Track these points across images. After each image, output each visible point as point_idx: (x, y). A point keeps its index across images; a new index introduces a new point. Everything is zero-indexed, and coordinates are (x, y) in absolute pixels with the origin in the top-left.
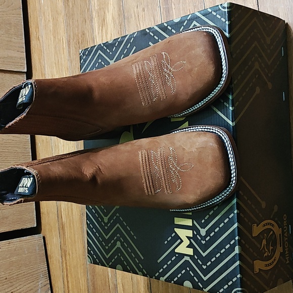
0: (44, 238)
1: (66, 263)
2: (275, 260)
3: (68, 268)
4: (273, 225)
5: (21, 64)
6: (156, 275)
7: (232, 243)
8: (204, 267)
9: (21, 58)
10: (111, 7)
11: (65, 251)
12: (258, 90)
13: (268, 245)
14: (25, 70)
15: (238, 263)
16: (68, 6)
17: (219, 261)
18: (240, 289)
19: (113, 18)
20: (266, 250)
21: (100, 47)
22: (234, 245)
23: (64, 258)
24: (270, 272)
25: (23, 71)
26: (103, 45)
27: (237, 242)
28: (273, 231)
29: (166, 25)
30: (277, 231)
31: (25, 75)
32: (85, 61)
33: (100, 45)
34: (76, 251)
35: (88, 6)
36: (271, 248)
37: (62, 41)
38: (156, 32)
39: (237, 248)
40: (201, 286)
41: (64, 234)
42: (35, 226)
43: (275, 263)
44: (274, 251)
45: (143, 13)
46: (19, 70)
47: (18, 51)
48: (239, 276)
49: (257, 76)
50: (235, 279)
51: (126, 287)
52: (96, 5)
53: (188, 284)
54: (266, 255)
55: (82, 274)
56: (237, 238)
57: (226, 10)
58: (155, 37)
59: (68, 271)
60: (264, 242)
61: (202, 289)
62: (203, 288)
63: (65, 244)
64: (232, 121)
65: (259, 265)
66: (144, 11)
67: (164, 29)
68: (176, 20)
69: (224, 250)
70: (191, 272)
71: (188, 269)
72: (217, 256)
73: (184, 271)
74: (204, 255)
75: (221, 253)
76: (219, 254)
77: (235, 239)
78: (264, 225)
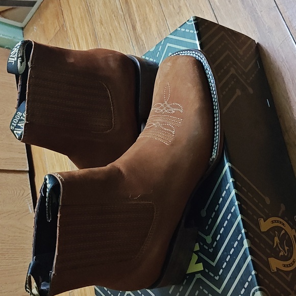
2: (294, 262)
4: (283, 225)
5: (24, 164)
7: (239, 239)
8: (217, 278)
9: (22, 159)
12: (238, 92)
13: (281, 243)
14: (28, 169)
15: (250, 258)
18: (257, 287)
20: (281, 249)
22: (242, 239)
24: (291, 274)
25: (26, 170)
27: (244, 236)
28: (285, 230)
31: (28, 174)
36: (286, 248)
39: (245, 242)
46: (21, 169)
47: (19, 153)
48: (253, 273)
49: (235, 80)
50: (250, 277)
54: (281, 254)
56: (243, 231)
57: (193, 22)
60: (276, 239)
69: (233, 250)
70: (204, 290)
71: (201, 288)
72: (227, 260)
73: (197, 292)
74: (214, 264)
75: (230, 255)
76: (229, 256)
77: (241, 233)
78: (273, 222)
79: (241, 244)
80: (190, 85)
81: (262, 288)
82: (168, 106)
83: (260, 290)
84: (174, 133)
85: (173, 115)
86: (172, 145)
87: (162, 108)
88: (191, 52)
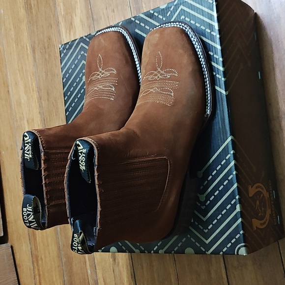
0: (12, 247)
1: (38, 270)
2: (266, 220)
3: (41, 273)
4: (262, 189)
6: (155, 249)
7: (232, 203)
8: (206, 231)
10: (78, 11)
11: (37, 257)
12: (242, 66)
13: (260, 206)
15: (240, 220)
16: (32, 13)
17: (220, 222)
18: (243, 244)
19: (81, 21)
20: (260, 211)
21: (82, 40)
22: (235, 204)
23: (35, 264)
24: (264, 231)
26: (85, 38)
27: (238, 201)
28: (263, 194)
29: (152, 12)
30: (266, 194)
32: (66, 55)
33: (82, 37)
34: (49, 254)
35: (53, 11)
36: (263, 209)
37: (25, 48)
38: (141, 20)
39: (238, 206)
40: (204, 250)
41: (35, 239)
42: (2, 235)
43: (267, 223)
44: (265, 212)
45: (113, 14)
48: (241, 232)
50: (238, 235)
51: (108, 280)
52: (62, 11)
53: (189, 250)
55: (58, 277)
56: (237, 197)
58: (141, 24)
59: (42, 276)
60: (258, 202)
61: (204, 253)
62: (205, 251)
63: (36, 249)
64: (226, 91)
65: (256, 223)
66: (114, 12)
67: (151, 16)
68: (163, 7)
69: (225, 211)
70: (192, 239)
71: (189, 236)
72: (218, 218)
73: (184, 239)
74: (205, 219)
75: (222, 214)
76: (220, 216)
77: (236, 199)
78: (257, 188)
79: (234, 208)
80: (181, 51)
81: (247, 244)
82: (162, 72)
83: (244, 246)
84: (173, 95)
85: (169, 79)
86: (174, 105)
87: (156, 75)
88: (175, 23)
